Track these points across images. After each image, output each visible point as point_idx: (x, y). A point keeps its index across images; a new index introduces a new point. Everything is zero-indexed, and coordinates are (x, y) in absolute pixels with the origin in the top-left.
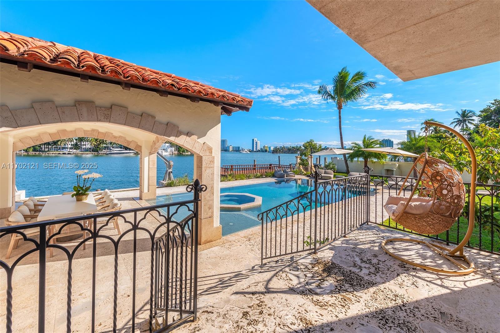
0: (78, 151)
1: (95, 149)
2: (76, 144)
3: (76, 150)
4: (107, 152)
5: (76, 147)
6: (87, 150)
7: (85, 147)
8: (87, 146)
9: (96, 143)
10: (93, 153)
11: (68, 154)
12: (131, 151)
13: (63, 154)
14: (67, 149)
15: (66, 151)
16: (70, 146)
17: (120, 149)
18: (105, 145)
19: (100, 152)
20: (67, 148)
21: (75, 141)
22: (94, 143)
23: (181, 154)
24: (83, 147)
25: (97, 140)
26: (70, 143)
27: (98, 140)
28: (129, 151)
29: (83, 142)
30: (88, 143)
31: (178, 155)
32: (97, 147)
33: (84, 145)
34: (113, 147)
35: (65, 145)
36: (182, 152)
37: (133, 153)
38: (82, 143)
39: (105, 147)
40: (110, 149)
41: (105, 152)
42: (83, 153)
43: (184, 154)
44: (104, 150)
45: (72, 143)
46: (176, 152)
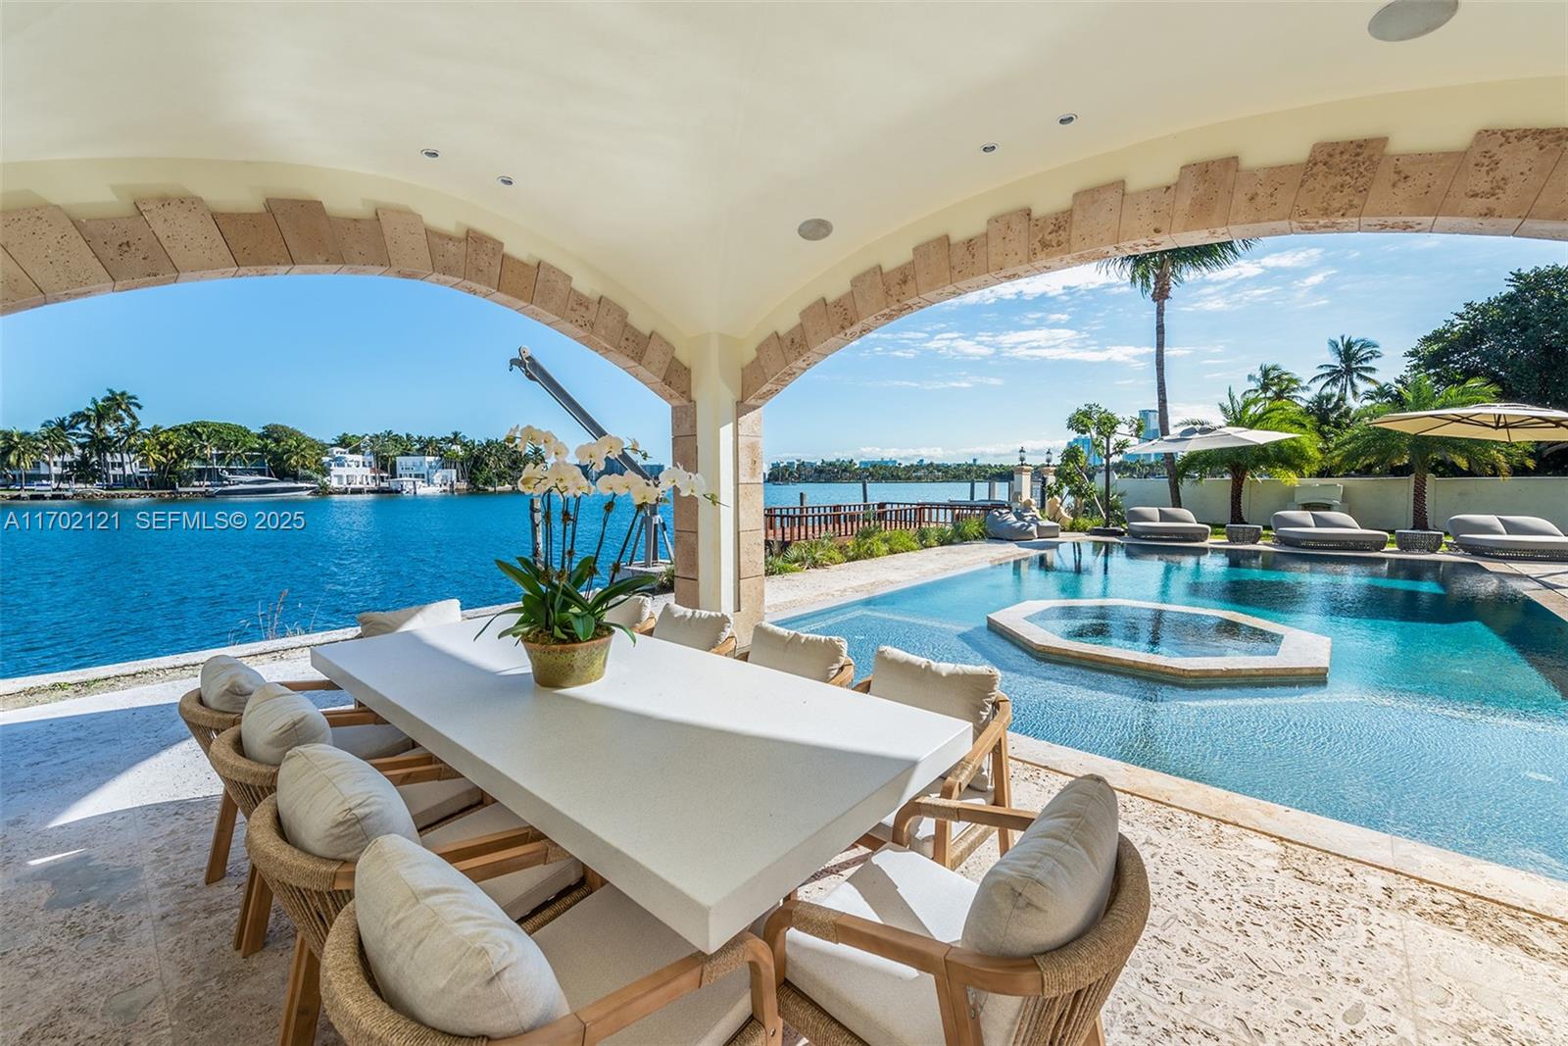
0: (93, 489)
1: (163, 481)
2: (84, 462)
3: (86, 482)
4: (211, 489)
5: (83, 471)
6: (128, 482)
7: (118, 471)
8: (127, 467)
9: (166, 457)
10: (154, 492)
11: (54, 497)
12: (300, 485)
13: (33, 497)
14: (44, 482)
15: (47, 488)
16: (56, 470)
17: (259, 478)
18: (196, 465)
19: (181, 490)
20: (48, 477)
21: (77, 451)
22: (156, 456)
23: (479, 489)
24: (111, 472)
25: (168, 444)
26: (56, 458)
27: (171, 447)
28: (293, 485)
29: (112, 454)
30: (132, 456)
31: (472, 494)
32: (170, 472)
33: (113, 464)
34: (232, 472)
35: (36, 465)
36: (485, 484)
37: (307, 489)
38: (109, 459)
39: (199, 471)
40: (221, 479)
41: (203, 489)
42: (113, 493)
43: (491, 489)
44: (196, 483)
45: (68, 458)
46: (463, 485)
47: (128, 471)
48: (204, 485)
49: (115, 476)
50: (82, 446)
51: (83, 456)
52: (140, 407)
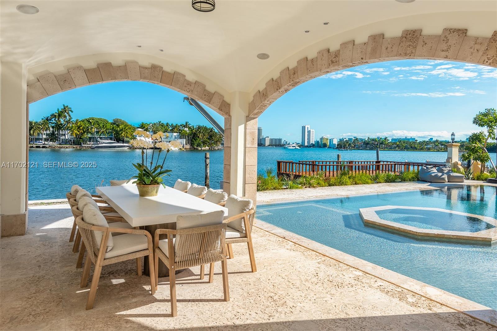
0: (55, 144)
1: (78, 142)
2: (53, 134)
3: (53, 142)
4: (93, 145)
5: (53, 137)
6: (66, 142)
7: (63, 137)
8: (66, 136)
9: (79, 132)
10: (74, 146)
11: (43, 147)
12: (125, 145)
13: (37, 147)
14: (41, 141)
15: (41, 143)
16: (44, 136)
17: (110, 141)
18: (89, 135)
19: (83, 145)
20: (41, 139)
21: (51, 129)
22: (76, 132)
23: (195, 149)
24: (61, 138)
25: (80, 127)
26: (45, 132)
27: (81, 128)
28: (122, 144)
29: (62, 130)
30: (68, 131)
31: (191, 150)
32: (80, 138)
33: (62, 134)
34: (101, 138)
35: (38, 134)
36: (197, 146)
37: (127, 146)
38: (61, 133)
39: (90, 138)
40: (97, 141)
41: (90, 145)
42: (61, 146)
43: (200, 149)
44: (88, 143)
45: (48, 132)
46: (188, 146)
47: (67, 138)
48: (91, 144)
49: (62, 139)
50: (53, 127)
51: (53, 131)
52: (72, 112)
